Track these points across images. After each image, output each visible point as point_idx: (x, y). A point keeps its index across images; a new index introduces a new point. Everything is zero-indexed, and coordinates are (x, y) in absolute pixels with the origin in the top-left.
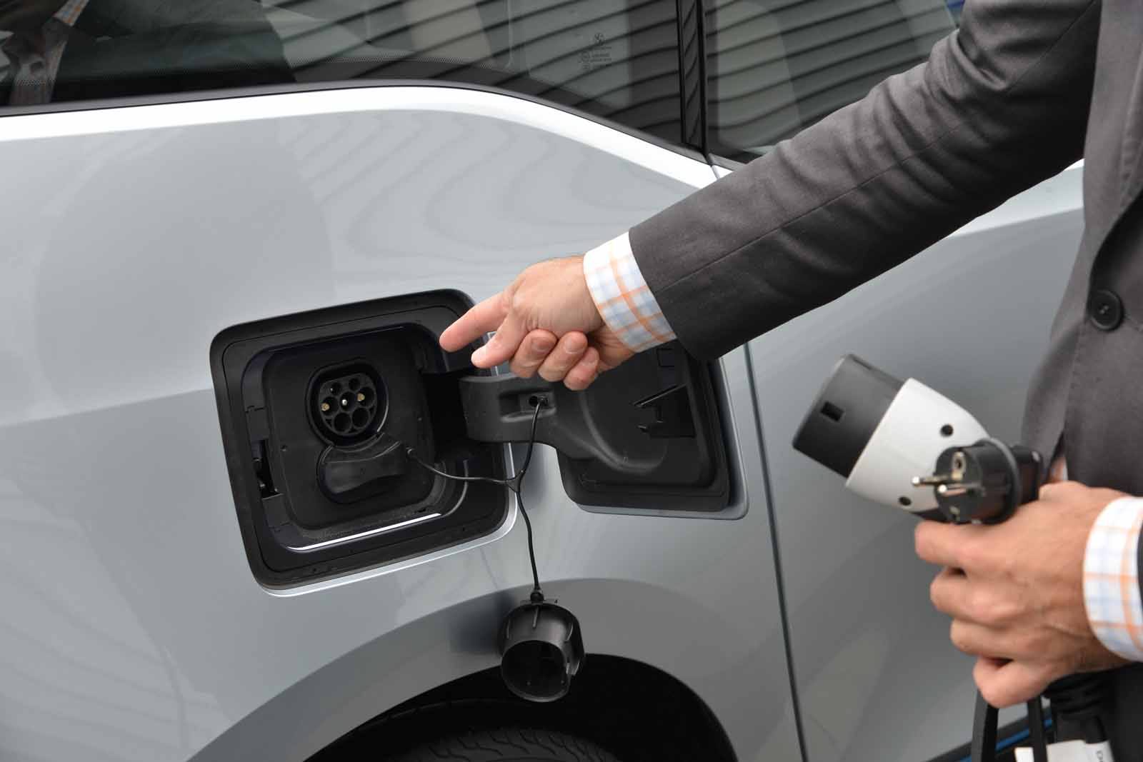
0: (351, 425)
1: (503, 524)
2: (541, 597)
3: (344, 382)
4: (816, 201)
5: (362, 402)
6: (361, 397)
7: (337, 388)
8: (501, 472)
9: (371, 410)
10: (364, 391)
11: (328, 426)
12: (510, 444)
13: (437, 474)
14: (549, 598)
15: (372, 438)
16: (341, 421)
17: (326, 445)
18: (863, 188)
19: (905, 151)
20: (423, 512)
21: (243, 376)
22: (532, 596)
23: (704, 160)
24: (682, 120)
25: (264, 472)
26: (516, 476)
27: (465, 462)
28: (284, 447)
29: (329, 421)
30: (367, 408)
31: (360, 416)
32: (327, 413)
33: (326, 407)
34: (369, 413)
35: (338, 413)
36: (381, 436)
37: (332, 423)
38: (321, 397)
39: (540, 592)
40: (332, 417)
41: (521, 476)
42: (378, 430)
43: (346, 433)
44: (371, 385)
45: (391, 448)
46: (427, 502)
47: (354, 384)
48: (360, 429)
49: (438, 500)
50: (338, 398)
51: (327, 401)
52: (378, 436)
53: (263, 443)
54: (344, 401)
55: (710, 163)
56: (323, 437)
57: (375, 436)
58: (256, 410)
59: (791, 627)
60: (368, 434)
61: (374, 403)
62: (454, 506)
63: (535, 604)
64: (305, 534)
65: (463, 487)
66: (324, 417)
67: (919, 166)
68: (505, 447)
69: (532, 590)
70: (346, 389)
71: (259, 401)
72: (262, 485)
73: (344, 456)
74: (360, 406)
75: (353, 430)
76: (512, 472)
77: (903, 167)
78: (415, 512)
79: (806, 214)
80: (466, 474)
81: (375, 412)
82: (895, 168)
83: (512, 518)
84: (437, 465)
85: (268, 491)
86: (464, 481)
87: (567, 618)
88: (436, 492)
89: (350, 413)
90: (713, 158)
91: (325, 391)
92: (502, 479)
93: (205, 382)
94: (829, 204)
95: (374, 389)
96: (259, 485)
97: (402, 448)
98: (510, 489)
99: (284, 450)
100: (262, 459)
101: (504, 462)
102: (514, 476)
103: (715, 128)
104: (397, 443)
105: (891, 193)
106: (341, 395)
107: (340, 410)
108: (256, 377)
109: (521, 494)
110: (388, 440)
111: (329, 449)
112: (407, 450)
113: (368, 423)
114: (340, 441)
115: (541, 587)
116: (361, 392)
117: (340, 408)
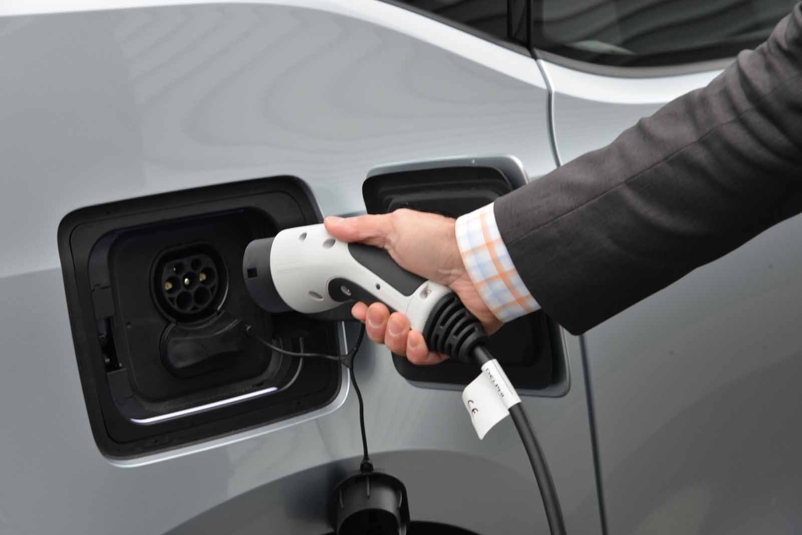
0: (193, 304)
1: (335, 398)
2: (370, 467)
3: (186, 262)
4: (660, 156)
5: (203, 282)
6: (203, 277)
7: (180, 267)
8: (335, 348)
9: (212, 289)
10: (207, 271)
11: (170, 303)
12: (343, 323)
13: (275, 350)
14: (378, 467)
15: (213, 315)
16: (183, 300)
17: (169, 322)
18: (703, 142)
19: (744, 105)
20: (260, 386)
21: (90, 256)
22: (362, 466)
23: (528, 53)
24: (509, 15)
25: (109, 348)
26: (349, 353)
27: (301, 339)
28: (129, 323)
29: (172, 300)
30: (208, 287)
31: (201, 295)
32: (170, 291)
33: (169, 286)
34: (210, 292)
35: (180, 291)
36: (221, 315)
37: (175, 301)
38: (165, 276)
39: (370, 462)
40: (175, 295)
41: (354, 353)
42: (219, 307)
43: (188, 310)
44: (212, 265)
45: (231, 325)
46: (264, 377)
47: (196, 264)
48: (201, 307)
49: (275, 375)
50: (180, 277)
51: (170, 280)
52: (219, 313)
53: (109, 321)
54: (186, 280)
55: (534, 57)
56: (165, 314)
57: (216, 313)
58: (103, 288)
59: (606, 496)
60: (209, 312)
61: (215, 282)
62: (290, 381)
63: (365, 474)
64: (147, 407)
65: (299, 362)
66: (167, 296)
67: (756, 119)
68: (338, 326)
69: (361, 461)
70: (189, 269)
71: (105, 280)
72: (107, 360)
73: (186, 333)
74: (202, 285)
75: (194, 308)
76: (345, 350)
77: (742, 121)
78: (253, 386)
79: (650, 168)
80: (302, 350)
81: (215, 292)
82: (734, 121)
83: (345, 391)
84: (274, 342)
85: (113, 366)
86: (299, 358)
87: (397, 486)
88: (273, 367)
89: (192, 291)
90: (538, 52)
91: (169, 271)
92: (336, 355)
93: (54, 262)
94: (670, 158)
95: (215, 270)
96: (104, 360)
97: (241, 326)
98: (342, 365)
99: (129, 327)
100: (107, 336)
101: (338, 340)
102: (347, 353)
103: (539, 23)
104: (236, 320)
105: (729, 147)
106: (184, 274)
107: (182, 289)
108: (102, 257)
109: (354, 370)
110: (227, 318)
111: (172, 325)
112: (246, 327)
113: (209, 301)
114: (182, 319)
115: (370, 457)
116: (203, 272)
117: (182, 286)
